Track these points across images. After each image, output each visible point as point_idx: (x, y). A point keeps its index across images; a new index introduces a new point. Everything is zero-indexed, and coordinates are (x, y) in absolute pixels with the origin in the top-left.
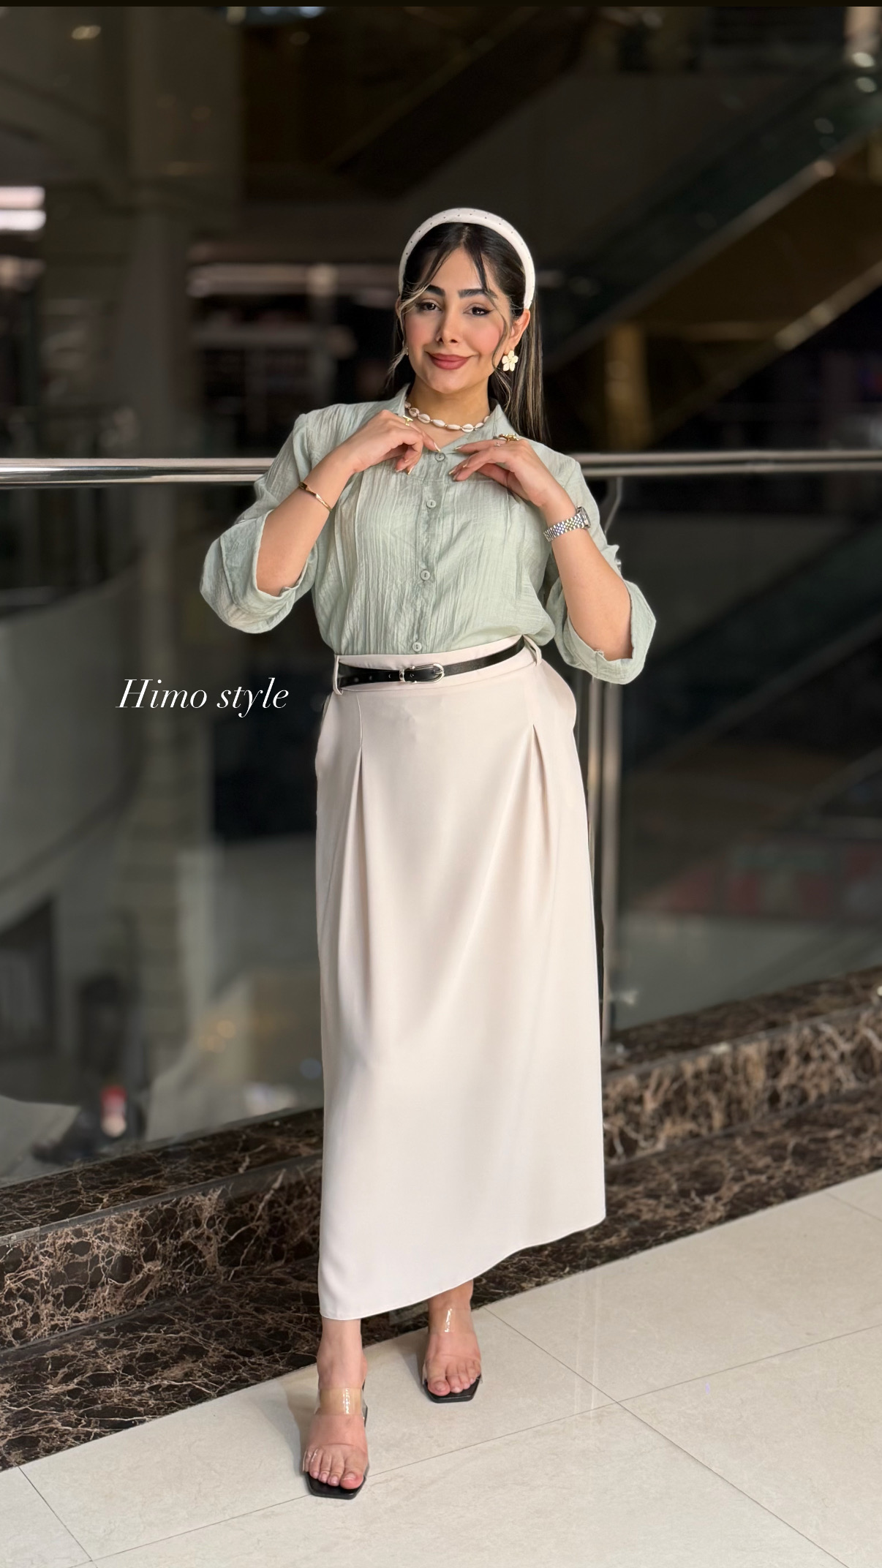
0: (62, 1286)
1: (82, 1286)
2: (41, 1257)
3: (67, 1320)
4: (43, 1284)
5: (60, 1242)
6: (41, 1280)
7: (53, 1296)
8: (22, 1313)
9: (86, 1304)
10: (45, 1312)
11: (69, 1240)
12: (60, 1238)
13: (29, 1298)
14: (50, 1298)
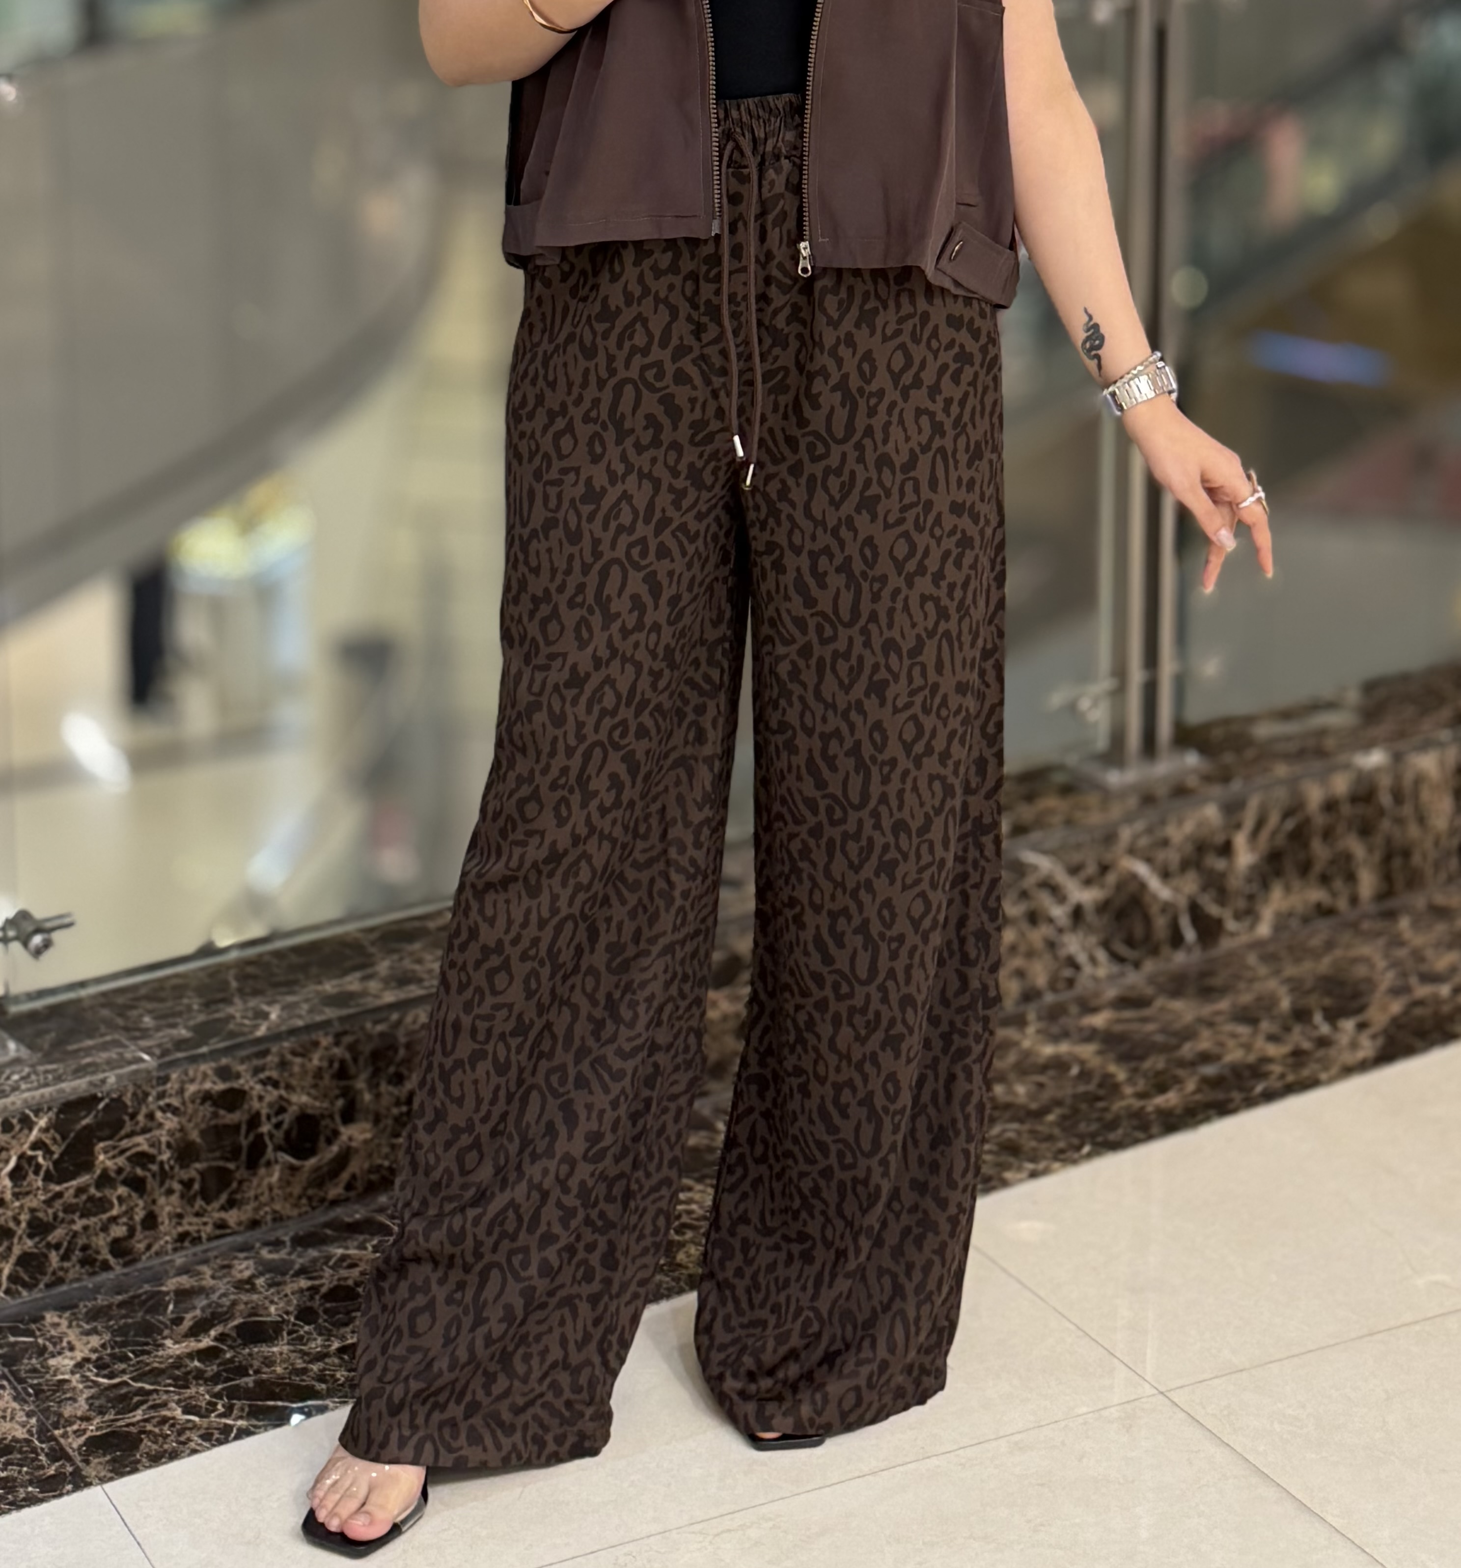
0: (198, 1166)
1: (231, 1166)
2: (159, 1115)
3: (205, 1224)
4: (162, 1163)
5: (192, 1088)
6: (160, 1153)
7: (181, 1182)
8: (126, 1213)
9: (238, 1196)
10: (168, 1209)
11: (208, 1085)
12: (192, 1081)
13: (137, 1185)
14: (177, 1186)
